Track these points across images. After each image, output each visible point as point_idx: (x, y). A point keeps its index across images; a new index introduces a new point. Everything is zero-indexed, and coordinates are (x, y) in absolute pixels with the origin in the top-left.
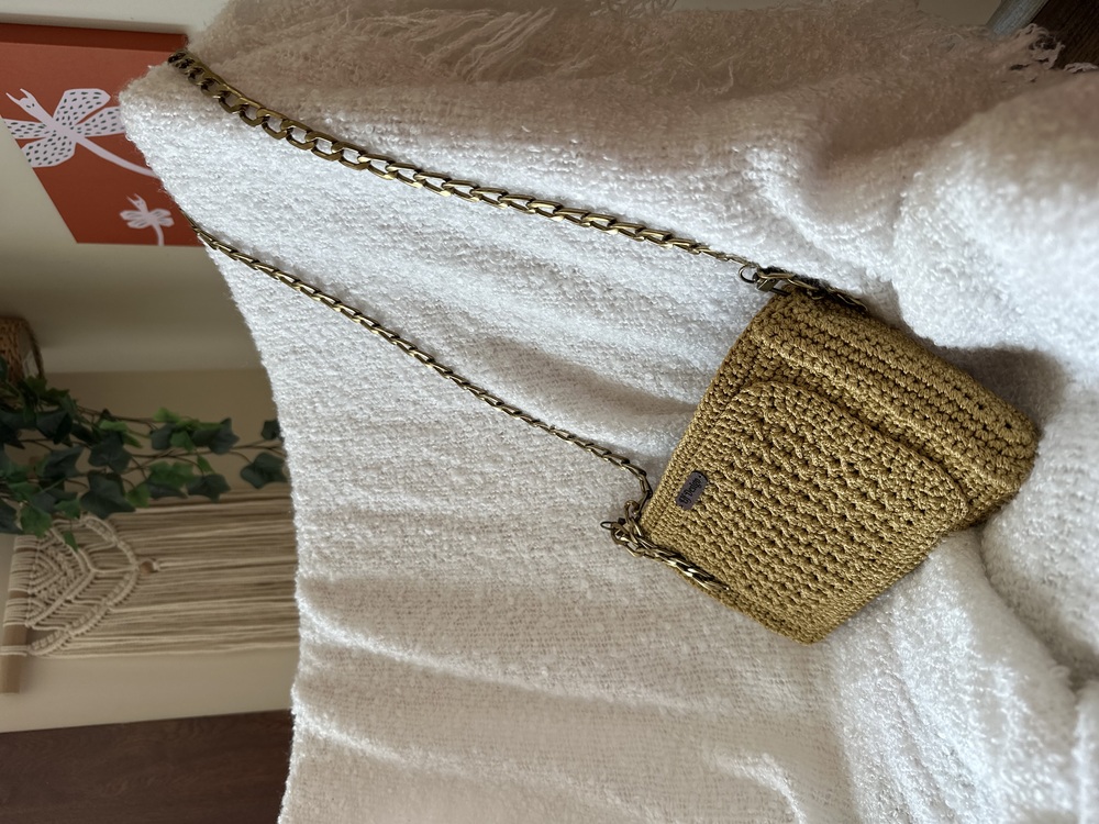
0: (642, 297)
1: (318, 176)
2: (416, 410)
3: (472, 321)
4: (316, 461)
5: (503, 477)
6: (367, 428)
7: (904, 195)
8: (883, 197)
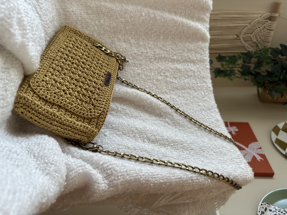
0: (125, 135)
1: (210, 163)
2: (179, 94)
3: (167, 122)
4: (204, 78)
5: (155, 75)
6: (191, 88)
7: (66, 183)
8: (71, 181)
